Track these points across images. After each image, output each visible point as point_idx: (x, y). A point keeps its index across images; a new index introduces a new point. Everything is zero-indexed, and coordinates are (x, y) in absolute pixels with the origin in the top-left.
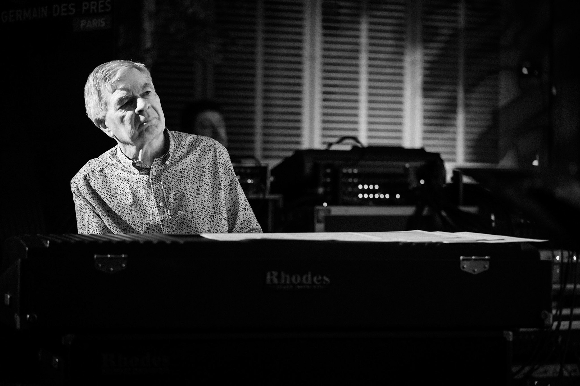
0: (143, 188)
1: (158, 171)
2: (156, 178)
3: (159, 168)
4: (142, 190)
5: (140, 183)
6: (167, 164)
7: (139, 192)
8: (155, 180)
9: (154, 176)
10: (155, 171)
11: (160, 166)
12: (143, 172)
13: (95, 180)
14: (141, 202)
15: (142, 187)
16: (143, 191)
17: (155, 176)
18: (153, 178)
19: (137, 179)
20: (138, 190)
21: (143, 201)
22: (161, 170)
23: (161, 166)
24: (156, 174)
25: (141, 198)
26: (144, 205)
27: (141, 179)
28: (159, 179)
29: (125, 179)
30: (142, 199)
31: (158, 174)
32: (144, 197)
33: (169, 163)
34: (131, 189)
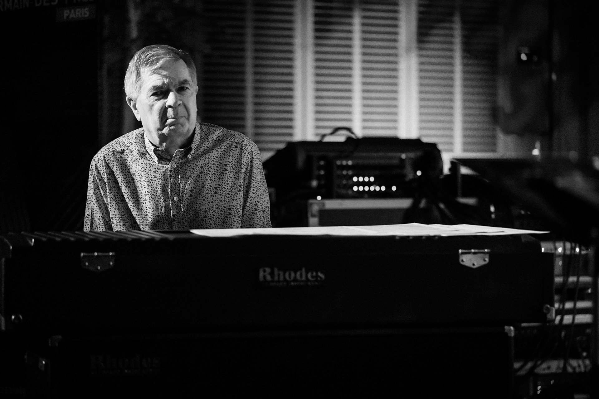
0: (160, 179)
1: (178, 163)
2: (175, 171)
3: (180, 161)
4: (159, 180)
5: (158, 173)
6: (190, 158)
7: (155, 182)
8: (173, 172)
9: (173, 168)
10: (176, 163)
11: (181, 159)
12: (162, 162)
13: (114, 161)
14: (156, 193)
15: (159, 177)
16: (159, 182)
17: (175, 169)
18: (172, 171)
19: (155, 169)
20: (154, 180)
21: (157, 192)
22: (181, 163)
23: (183, 159)
24: (176, 166)
25: (155, 189)
26: (158, 196)
27: (159, 169)
28: (178, 172)
29: (143, 166)
30: (157, 190)
31: (178, 167)
32: (159, 188)
33: (191, 157)
34: (147, 177)
